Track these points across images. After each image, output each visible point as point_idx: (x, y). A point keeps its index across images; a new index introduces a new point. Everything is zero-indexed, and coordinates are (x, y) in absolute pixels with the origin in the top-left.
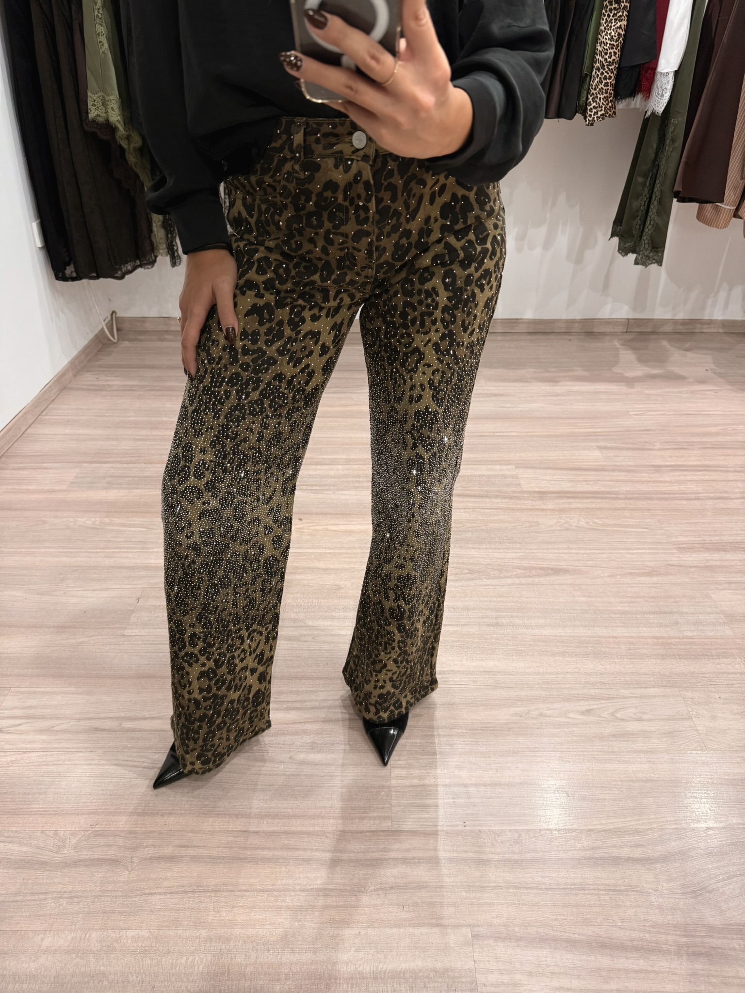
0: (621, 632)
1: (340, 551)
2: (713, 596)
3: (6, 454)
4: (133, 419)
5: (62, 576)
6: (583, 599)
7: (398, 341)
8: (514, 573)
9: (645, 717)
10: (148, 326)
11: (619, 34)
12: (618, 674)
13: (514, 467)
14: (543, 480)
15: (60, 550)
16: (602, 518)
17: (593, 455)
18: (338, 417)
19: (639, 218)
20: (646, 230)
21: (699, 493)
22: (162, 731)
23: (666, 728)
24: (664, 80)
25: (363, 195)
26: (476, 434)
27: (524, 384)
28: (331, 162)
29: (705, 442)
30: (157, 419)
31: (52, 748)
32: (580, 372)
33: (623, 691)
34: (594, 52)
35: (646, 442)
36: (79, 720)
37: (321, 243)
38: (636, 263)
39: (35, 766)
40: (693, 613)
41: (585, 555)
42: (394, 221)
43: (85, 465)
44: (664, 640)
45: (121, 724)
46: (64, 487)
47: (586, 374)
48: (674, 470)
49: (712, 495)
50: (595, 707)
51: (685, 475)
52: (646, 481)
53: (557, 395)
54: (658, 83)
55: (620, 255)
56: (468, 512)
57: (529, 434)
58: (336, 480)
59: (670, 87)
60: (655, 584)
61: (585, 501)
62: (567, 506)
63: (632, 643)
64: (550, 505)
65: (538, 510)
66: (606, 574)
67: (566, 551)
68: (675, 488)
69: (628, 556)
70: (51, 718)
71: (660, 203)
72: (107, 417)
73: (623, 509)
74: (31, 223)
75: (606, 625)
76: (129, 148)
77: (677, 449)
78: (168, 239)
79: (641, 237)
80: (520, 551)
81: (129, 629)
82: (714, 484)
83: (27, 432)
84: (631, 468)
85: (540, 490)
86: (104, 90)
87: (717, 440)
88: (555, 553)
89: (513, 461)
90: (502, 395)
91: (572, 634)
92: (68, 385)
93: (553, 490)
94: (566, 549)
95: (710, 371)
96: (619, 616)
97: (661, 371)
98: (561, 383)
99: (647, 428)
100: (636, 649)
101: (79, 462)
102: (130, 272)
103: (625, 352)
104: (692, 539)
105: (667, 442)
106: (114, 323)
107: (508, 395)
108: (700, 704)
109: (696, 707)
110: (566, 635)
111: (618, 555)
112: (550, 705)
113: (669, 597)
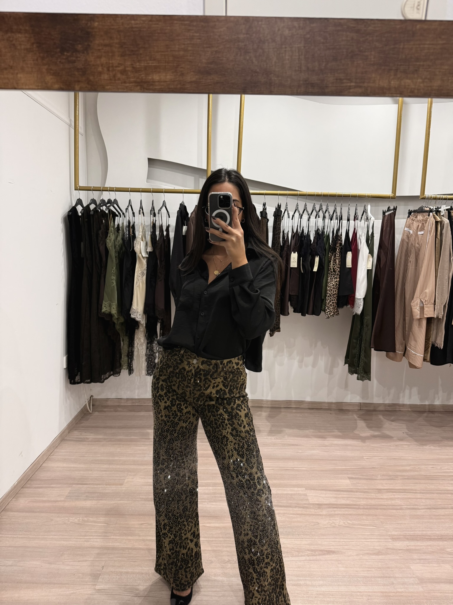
0: (363, 589)
1: (211, 539)
2: (411, 567)
3: (31, 479)
4: (100, 458)
5: (61, 553)
6: (343, 569)
8: (306, 553)
10: (109, 403)
11: (336, 284)
13: (305, 489)
14: (320, 497)
15: (60, 537)
16: (351, 520)
17: (345, 483)
18: (210, 457)
19: (356, 358)
20: (360, 364)
21: (402, 506)
24: (359, 301)
26: (284, 469)
27: (308, 439)
29: (404, 475)
30: (112, 458)
32: (337, 433)
34: (326, 290)
35: (373, 475)
38: (358, 379)
40: (401, 578)
41: (344, 543)
43: (74, 485)
44: (387, 594)
46: (63, 499)
47: (340, 434)
48: (388, 492)
49: (409, 507)
51: (394, 495)
52: (374, 498)
53: (326, 446)
54: (357, 302)
55: (350, 374)
56: (280, 516)
57: (312, 469)
59: (362, 304)
60: (380, 560)
61: (343, 510)
62: (333, 512)
63: (370, 596)
64: (324, 512)
65: (318, 515)
66: (355, 554)
67: (333, 540)
68: (389, 502)
69: (365, 543)
71: (365, 352)
72: (86, 457)
73: (362, 515)
74: (63, 357)
75: (356, 584)
76: (118, 323)
77: (389, 479)
78: (129, 362)
79: (358, 367)
80: (309, 540)
81: (98, 585)
82: (410, 500)
83: (42, 466)
84: (366, 490)
85: (319, 503)
86: (111, 301)
87: (410, 474)
88: (327, 541)
89: (304, 485)
90: (297, 445)
91: (338, 590)
92: (66, 438)
93: (326, 503)
94: (333, 539)
95: (405, 434)
96: (362, 579)
97: (379, 433)
98: (328, 439)
99: (373, 467)
100: (371, 599)
101: (71, 484)
102: (107, 378)
103: (360, 422)
104: (399, 533)
105: (384, 475)
106: (91, 401)
107: (300, 445)
110: (334, 591)
111: (361, 543)
113: (388, 568)
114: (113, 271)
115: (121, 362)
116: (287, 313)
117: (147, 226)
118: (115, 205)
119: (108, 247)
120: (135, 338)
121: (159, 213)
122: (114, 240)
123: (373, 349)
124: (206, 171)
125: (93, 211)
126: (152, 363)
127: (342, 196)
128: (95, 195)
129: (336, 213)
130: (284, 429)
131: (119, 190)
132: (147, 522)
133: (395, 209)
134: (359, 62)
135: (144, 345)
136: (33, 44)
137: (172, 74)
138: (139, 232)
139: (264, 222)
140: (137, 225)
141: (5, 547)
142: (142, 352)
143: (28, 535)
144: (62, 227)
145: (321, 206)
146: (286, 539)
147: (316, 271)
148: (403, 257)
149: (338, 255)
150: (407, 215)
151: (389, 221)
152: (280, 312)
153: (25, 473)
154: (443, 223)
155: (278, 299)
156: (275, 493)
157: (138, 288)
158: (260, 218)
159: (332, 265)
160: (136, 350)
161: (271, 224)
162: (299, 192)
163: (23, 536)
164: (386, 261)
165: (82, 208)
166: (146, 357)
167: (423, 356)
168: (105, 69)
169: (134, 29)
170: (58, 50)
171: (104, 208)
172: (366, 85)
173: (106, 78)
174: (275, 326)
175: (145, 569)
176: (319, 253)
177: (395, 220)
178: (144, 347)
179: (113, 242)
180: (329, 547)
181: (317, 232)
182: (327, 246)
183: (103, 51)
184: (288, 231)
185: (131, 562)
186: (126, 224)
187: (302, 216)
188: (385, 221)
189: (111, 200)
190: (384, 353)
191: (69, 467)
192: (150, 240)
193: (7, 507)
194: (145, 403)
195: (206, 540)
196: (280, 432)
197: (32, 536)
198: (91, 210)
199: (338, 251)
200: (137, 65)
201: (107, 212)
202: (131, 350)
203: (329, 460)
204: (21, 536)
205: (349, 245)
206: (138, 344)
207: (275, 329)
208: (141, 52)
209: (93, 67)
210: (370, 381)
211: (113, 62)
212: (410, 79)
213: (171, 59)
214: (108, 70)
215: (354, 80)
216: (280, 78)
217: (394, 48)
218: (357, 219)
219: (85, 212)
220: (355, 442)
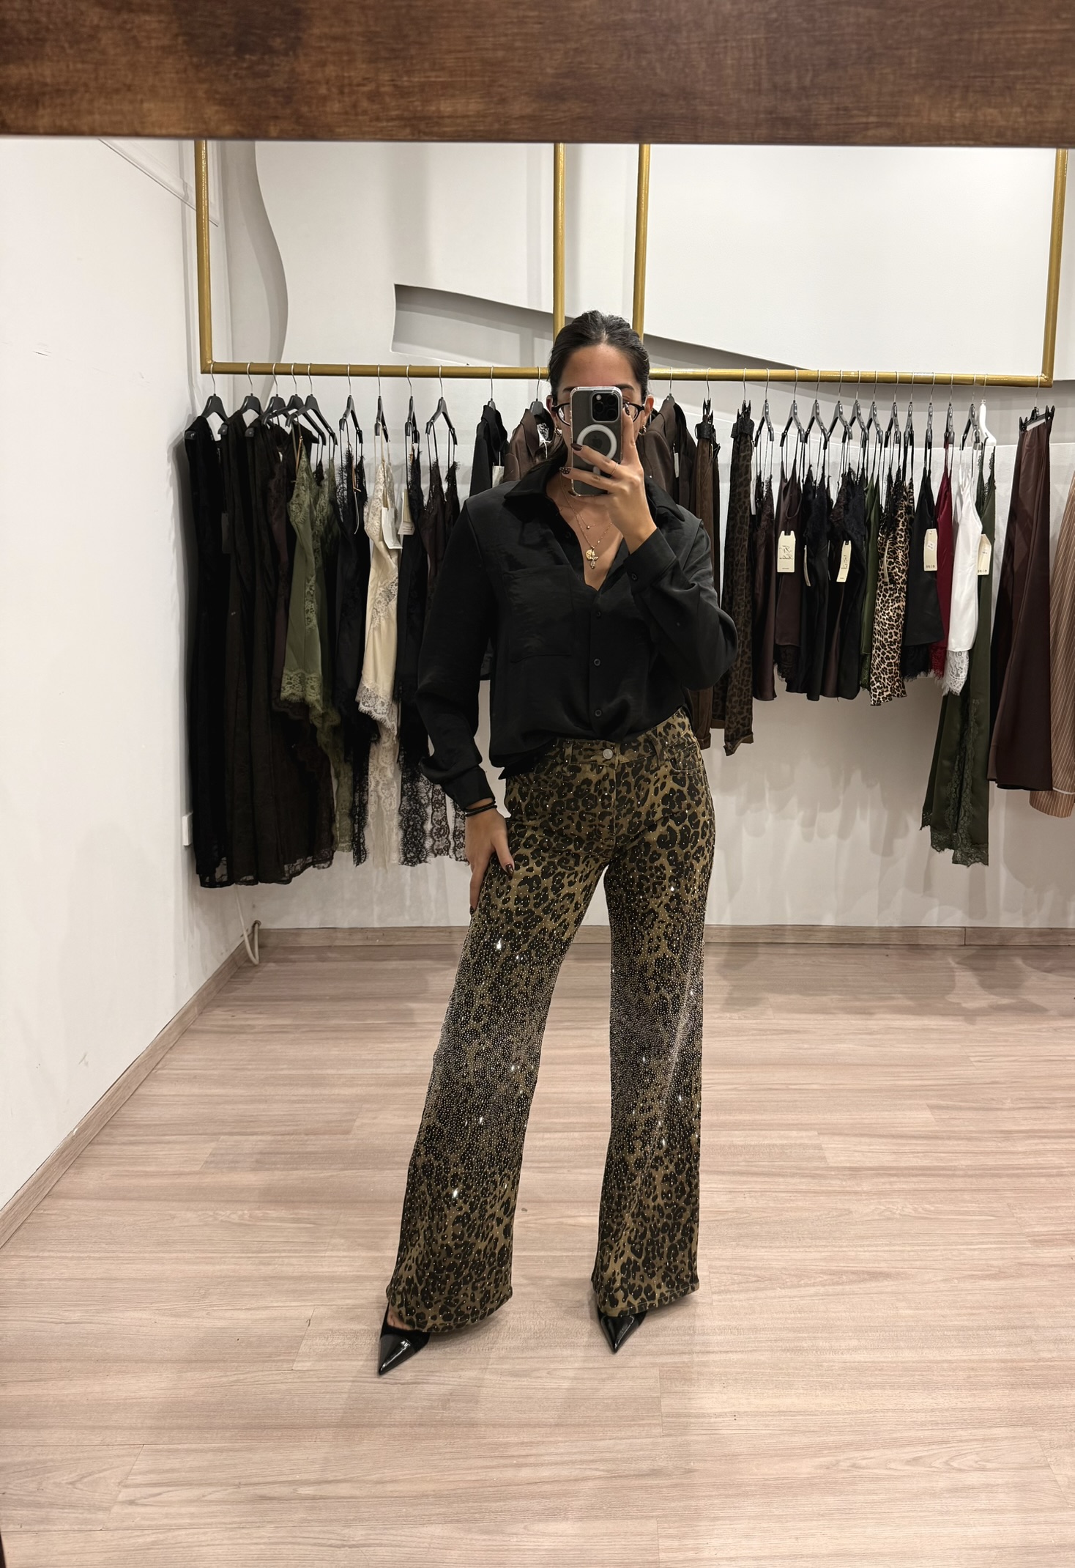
0: (957, 1354)
1: (580, 1254)
3: (111, 1123)
4: (286, 1072)
5: (203, 1291)
6: (909, 1312)
7: (637, 904)
8: (818, 1280)
9: (989, 1465)
10: (304, 941)
11: (898, 615)
12: (953, 1409)
13: (816, 1133)
14: (856, 1151)
15: (198, 1255)
16: (934, 1203)
17: (920, 1118)
19: (951, 807)
20: (962, 822)
21: (1063, 1168)
22: (351, 1498)
23: (1017, 1480)
24: (957, 659)
25: (609, 788)
26: (762, 1087)
27: (827, 1017)
28: (588, 767)
30: (320, 1072)
31: (205, 1524)
32: (902, 1001)
33: (960, 1432)
34: (871, 631)
35: (993, 1099)
36: (239, 1486)
37: (576, 819)
38: (955, 861)
39: (184, 1547)
40: (1052, 1327)
41: (912, 1253)
42: (629, 806)
43: (223, 1137)
44: (1014, 1364)
45: (295, 1490)
46: (197, 1168)
47: (909, 1003)
48: (1029, 1137)
50: (925, 1453)
51: (1043, 1144)
52: (992, 1152)
53: (871, 1033)
54: (951, 662)
55: (935, 852)
57: (836, 1087)
58: (571, 1153)
59: (965, 666)
60: (1002, 1289)
61: (914, 1179)
62: (888, 1186)
63: (973, 1369)
64: (866, 1186)
65: (849, 1193)
66: (940, 1278)
67: (887, 1248)
68: (1031, 1161)
69: (967, 1252)
70: (201, 1485)
71: (972, 791)
72: (249, 1070)
73: (961, 1190)
74: (181, 817)
75: (939, 1345)
76: (323, 728)
77: (1034, 1108)
78: (354, 830)
79: (956, 830)
80: (825, 1249)
81: (299, 1361)
83: (137, 1093)
84: (972, 1135)
85: (852, 1165)
86: (305, 665)
88: (871, 1251)
89: (815, 1124)
90: (797, 1032)
91: (894, 1360)
92: (192, 1027)
93: (870, 1165)
94: (887, 1245)
96: (955, 1333)
97: (1013, 1001)
98: (877, 1016)
99: (993, 1080)
100: (976, 1376)
101: (215, 1134)
102: (298, 873)
103: (963, 974)
104: (1053, 1228)
105: (1021, 1099)
106: (256, 937)
107: (805, 1032)
108: (1060, 1447)
109: (1055, 1451)
110: (886, 1360)
111: (955, 1253)
112: (865, 1453)
113: (1020, 1307)
114: (308, 590)
115: (334, 832)
116: (770, 694)
117: (397, 467)
118: (311, 413)
119: (293, 524)
120: (371, 769)
121: (428, 432)
122: (310, 506)
123: (993, 785)
124: (550, 318)
125: (252, 429)
126: (415, 833)
127: (910, 383)
128: (254, 386)
129: (897, 426)
130: (767, 995)
131: (319, 371)
133: (1050, 415)
134: (885, 71)
135: (395, 785)
136: (177, 35)
137: (480, 100)
138: (377, 483)
139: (707, 452)
140: (369, 465)
141: (60, 1280)
142: (391, 805)
143: (114, 1252)
144: (170, 473)
145: (857, 408)
146: (768, 1250)
147: (844, 580)
149: (902, 539)
151: (1035, 447)
152: (751, 690)
153: (96, 1108)
155: (747, 656)
157: (376, 633)
158: (696, 441)
159: (886, 564)
160: (372, 799)
161: (725, 458)
162: (797, 373)
163: (102, 1255)
164: (1028, 555)
165: (222, 421)
166: (401, 818)
168: (334, 90)
170: (232, 49)
171: (281, 420)
172: (901, 119)
173: (336, 110)
174: (739, 729)
176: (853, 535)
177: (1050, 444)
178: (395, 790)
179: (308, 510)
180: (874, 1265)
181: (847, 477)
182: (873, 514)
183: (329, 50)
184: (771, 476)
186: (339, 461)
187: (807, 435)
188: (1025, 448)
189: (299, 400)
190: (1025, 795)
191: (207, 1095)
192: (407, 500)
193: (56, 1189)
194: (398, 940)
195: (567, 1256)
196: (753, 1002)
197: (126, 1255)
198: (248, 425)
199: (901, 527)
200: (404, 81)
201: (288, 430)
202: (361, 801)
203: (880, 1065)
204: (97, 1255)
205: (931, 513)
206: (377, 783)
207: (739, 734)
208: (413, 52)
209: (308, 86)
210: (987, 864)
211: (352, 74)
212: (995, 107)
213: (478, 68)
214: (342, 93)
215: (875, 111)
216: (715, 108)
217: (961, 40)
218: (953, 443)
219: (230, 431)
220: (952, 1023)
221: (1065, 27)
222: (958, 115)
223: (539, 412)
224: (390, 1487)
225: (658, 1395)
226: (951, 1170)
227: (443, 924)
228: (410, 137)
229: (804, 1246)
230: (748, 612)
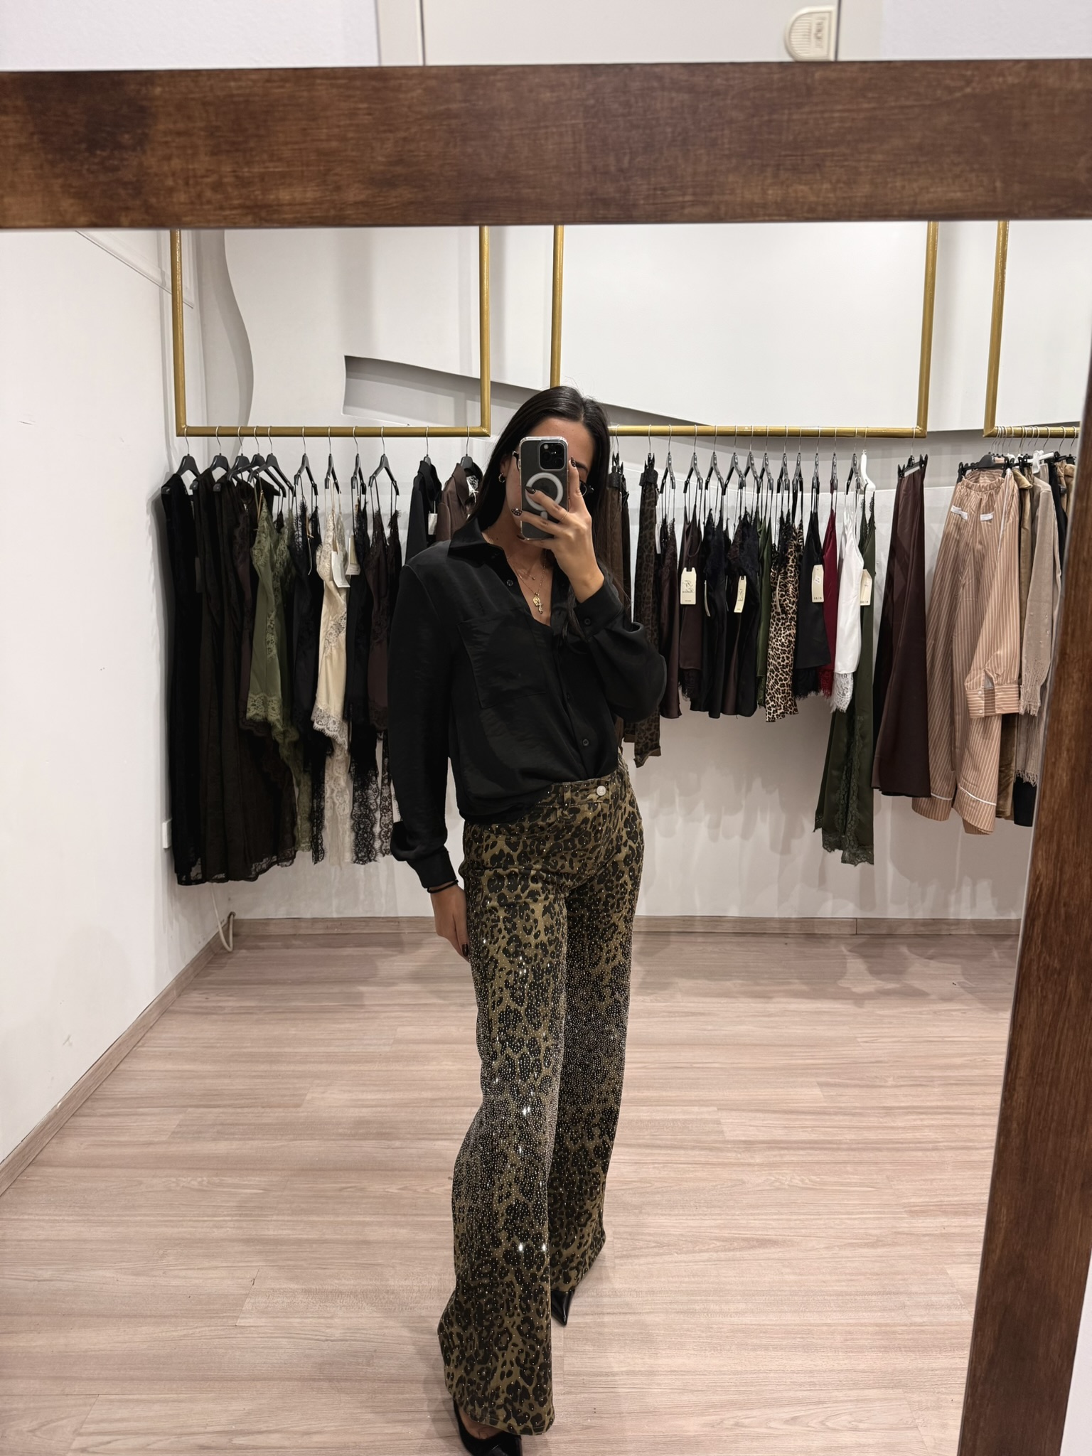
0: (836, 1318)
2: (949, 1272)
3: (93, 1097)
4: (250, 1050)
5: (161, 1252)
6: (792, 1278)
8: (712, 1246)
9: (862, 1426)
10: (273, 930)
11: (790, 641)
12: (831, 1371)
13: (716, 1109)
14: (751, 1126)
15: (159, 1218)
16: (819, 1175)
17: (811, 1095)
19: (840, 812)
20: (849, 826)
21: (939, 1142)
22: (281, 1448)
23: (887, 1440)
24: (843, 681)
26: (670, 1065)
27: (730, 1000)
29: (948, 1076)
30: (278, 1050)
32: (798, 986)
33: (836, 1393)
34: (766, 656)
35: (876, 1077)
36: (181, 1435)
38: (844, 861)
40: (924, 1294)
41: (798, 1222)
43: (190, 1110)
44: (888, 1328)
45: (231, 1440)
46: (164, 1138)
47: (804, 988)
48: (907, 1114)
49: (953, 1144)
50: (803, 1413)
51: (922, 1120)
52: (875, 1127)
53: (770, 1016)
54: (838, 683)
55: (826, 851)
57: (735, 1066)
59: (850, 686)
60: (880, 1257)
61: (802, 1152)
62: (778, 1159)
63: (850, 1333)
64: (758, 1159)
65: (743, 1164)
66: (823, 1246)
67: (775, 1217)
68: (909, 1136)
69: (848, 1222)
70: (146, 1434)
71: (858, 797)
72: (217, 1048)
73: (845, 1163)
74: (161, 823)
75: (820, 1309)
76: (284, 743)
77: (914, 1085)
78: (313, 832)
79: (845, 833)
80: (719, 1217)
81: (243, 1318)
82: (957, 1130)
83: (118, 1069)
84: (857, 1111)
85: (748, 1139)
86: (267, 691)
87: (962, 1074)
88: (762, 1220)
89: (715, 1100)
90: (703, 1014)
91: (778, 1322)
92: (171, 1008)
93: (764, 1139)
94: (775, 1214)
95: (957, 986)
96: (835, 1298)
97: (898, 986)
98: (775, 1000)
99: (877, 1059)
100: (853, 1339)
101: (183, 1107)
102: (264, 871)
103: (854, 960)
104: (927, 1200)
105: (902, 1077)
106: (231, 926)
107: (709, 1014)
108: (927, 1408)
109: (923, 1412)
110: (771, 1323)
111: (837, 1222)
112: (748, 1412)
113: (895, 1274)
114: (269, 624)
115: (296, 834)
116: (675, 712)
117: (346, 516)
118: (271, 469)
119: (256, 566)
120: (327, 778)
121: (371, 485)
122: (270, 551)
123: (877, 792)
125: (219, 485)
126: (365, 835)
127: (798, 436)
128: (226, 447)
129: (788, 474)
130: (677, 980)
131: (278, 432)
132: (353, 1185)
133: (923, 463)
134: (699, 152)
135: (348, 792)
136: (32, 134)
137: (316, 188)
138: (328, 531)
139: (617, 499)
140: (322, 514)
141: (36, 1241)
142: (344, 810)
143: (86, 1215)
144: (149, 523)
145: (751, 458)
147: (740, 611)
148: (948, 575)
149: (792, 572)
150: (957, 477)
151: (912, 490)
153: (78, 1084)
154: (1037, 492)
156: (648, 1118)
157: (328, 661)
159: (778, 596)
160: (328, 805)
162: (696, 428)
164: (906, 587)
165: (194, 477)
166: (353, 822)
167: (995, 804)
168: (180, 182)
169: (236, 99)
170: (83, 146)
171: (245, 475)
172: (715, 198)
173: (182, 200)
174: (648, 743)
175: (347, 1282)
176: (748, 571)
177: (925, 489)
178: (348, 797)
179: (268, 554)
180: (763, 1233)
181: (743, 519)
182: (765, 553)
183: (174, 144)
184: (674, 520)
185: (317, 1268)
186: (297, 512)
187: (707, 482)
188: (902, 492)
189: (262, 458)
190: (907, 801)
191: (179, 1071)
192: (353, 547)
193: (40, 1157)
196: (664, 986)
197: (96, 1218)
198: (216, 480)
199: (791, 563)
200: (245, 171)
201: (253, 485)
202: (318, 807)
204: (71, 1218)
205: (818, 551)
206: (333, 791)
207: (647, 748)
208: (252, 144)
209: (156, 179)
210: (873, 864)
211: (196, 166)
212: (805, 184)
213: (313, 158)
214: (187, 184)
215: (690, 190)
216: (538, 190)
217: (770, 121)
218: (836, 489)
219: (200, 487)
220: (839, 1006)
221: (873, 105)
222: (770, 192)
223: (469, 466)
224: (316, 1438)
225: (562, 1353)
226: (836, 1144)
227: (392, 915)
228: (253, 224)
229: (700, 1214)
230: (655, 639)
